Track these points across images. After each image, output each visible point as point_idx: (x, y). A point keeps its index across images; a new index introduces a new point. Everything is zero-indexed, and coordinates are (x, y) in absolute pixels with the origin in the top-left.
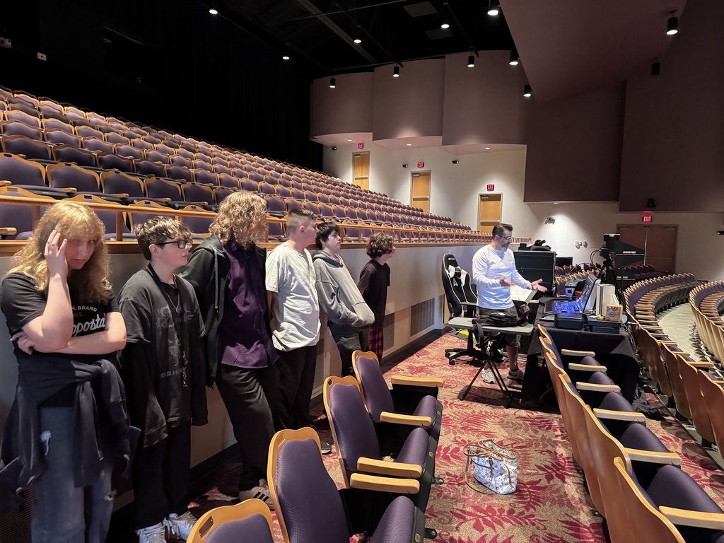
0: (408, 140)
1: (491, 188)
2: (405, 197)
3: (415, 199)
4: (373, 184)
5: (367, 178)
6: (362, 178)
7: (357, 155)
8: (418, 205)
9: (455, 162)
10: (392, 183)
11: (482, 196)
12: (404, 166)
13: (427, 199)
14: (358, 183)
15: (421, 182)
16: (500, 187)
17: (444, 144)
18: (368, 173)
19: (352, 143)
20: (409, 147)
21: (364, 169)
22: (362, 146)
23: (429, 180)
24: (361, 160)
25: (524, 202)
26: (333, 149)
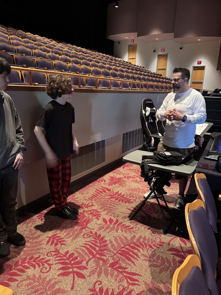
0: (156, 36)
1: (199, 63)
2: (154, 68)
3: (159, 70)
4: (137, 61)
5: (135, 58)
6: (133, 59)
7: (131, 46)
8: (160, 72)
9: (181, 48)
10: (147, 61)
11: (194, 67)
12: (154, 51)
13: (165, 69)
14: (131, 61)
15: (162, 60)
16: (205, 62)
17: (175, 37)
18: (135, 56)
19: (128, 40)
20: (157, 41)
21: (134, 53)
22: (133, 40)
23: (166, 59)
24: (132, 49)
25: (217, 70)
26: (119, 43)
